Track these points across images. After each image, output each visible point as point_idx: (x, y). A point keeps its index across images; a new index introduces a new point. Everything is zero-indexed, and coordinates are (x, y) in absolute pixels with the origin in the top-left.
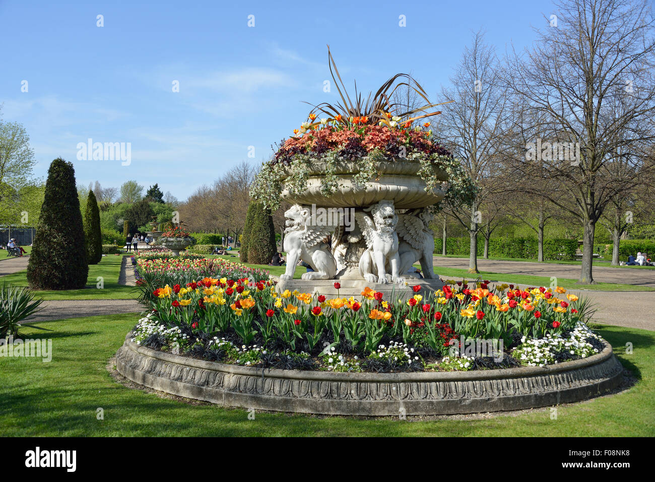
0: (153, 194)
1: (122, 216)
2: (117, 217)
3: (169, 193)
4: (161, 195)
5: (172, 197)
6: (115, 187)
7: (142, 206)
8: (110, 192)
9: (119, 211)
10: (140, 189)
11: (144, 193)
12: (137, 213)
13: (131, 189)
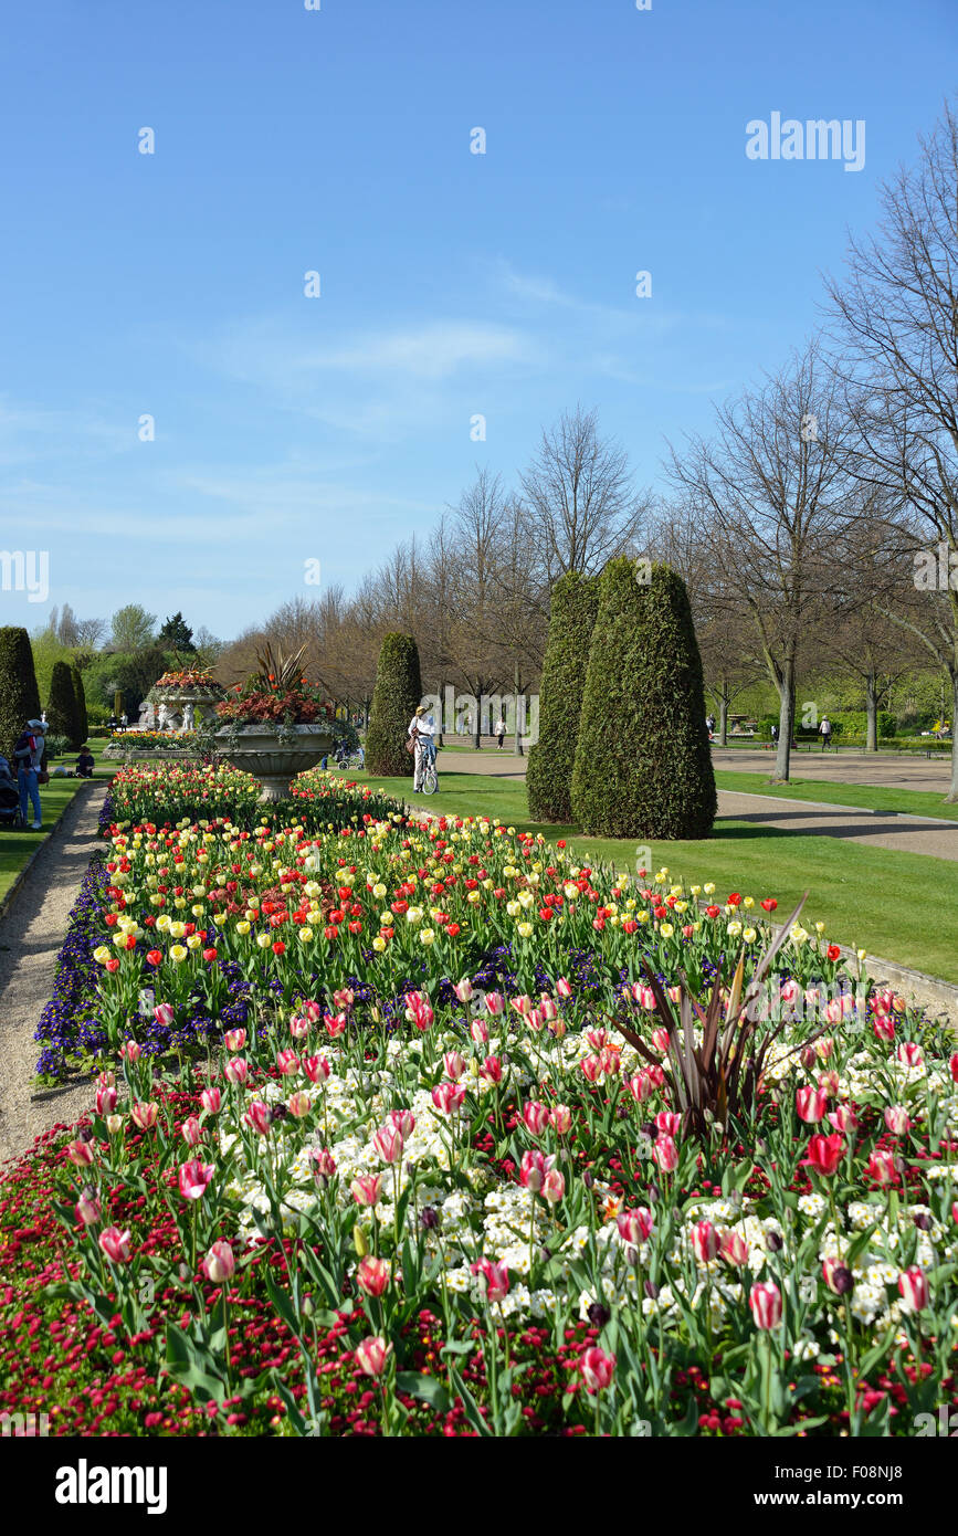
0: (174, 632)
1: (116, 677)
2: (105, 680)
3: (203, 631)
4: (189, 634)
5: (210, 638)
6: (102, 618)
7: (150, 659)
8: (93, 628)
9: (109, 669)
10: (151, 621)
11: (156, 631)
12: (141, 672)
13: (132, 620)
